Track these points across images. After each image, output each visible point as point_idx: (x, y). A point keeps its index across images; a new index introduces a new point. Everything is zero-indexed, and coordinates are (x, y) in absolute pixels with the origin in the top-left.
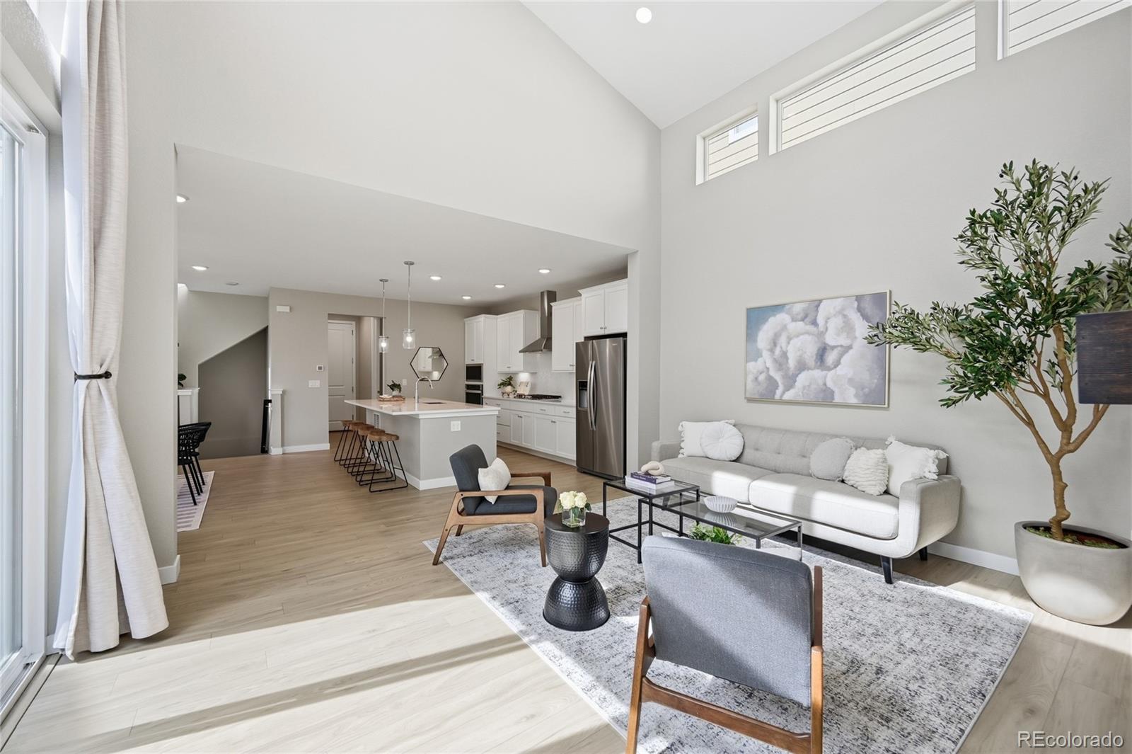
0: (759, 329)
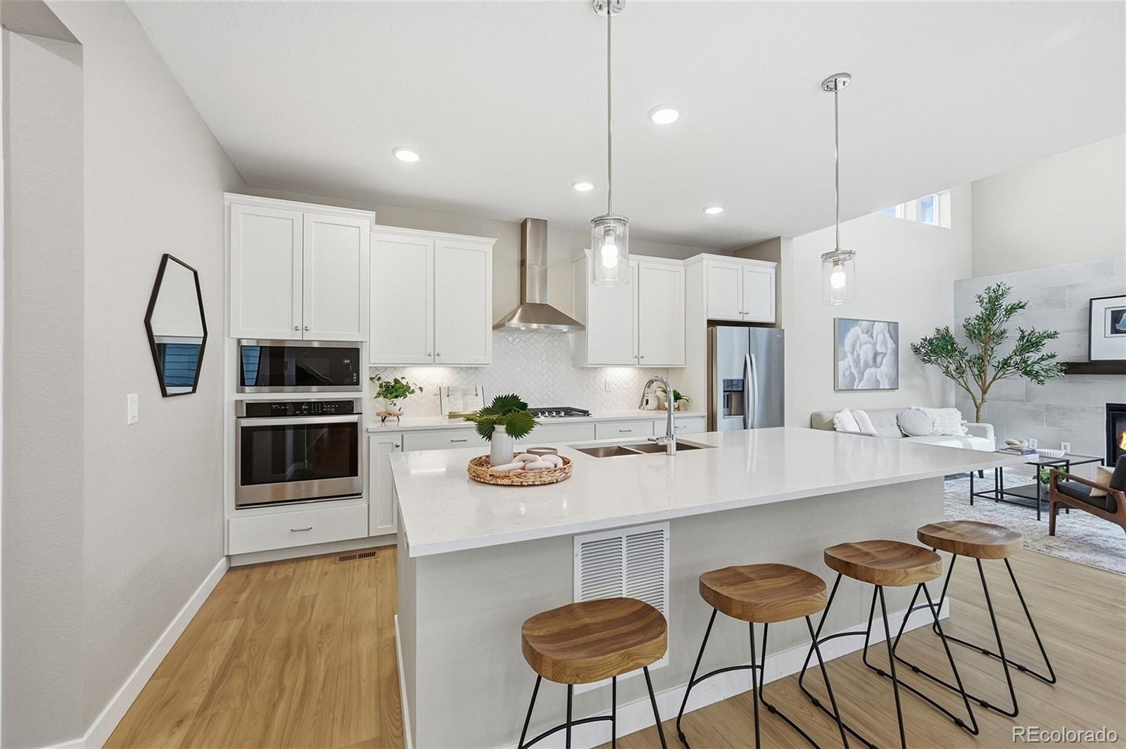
0: (845, 336)
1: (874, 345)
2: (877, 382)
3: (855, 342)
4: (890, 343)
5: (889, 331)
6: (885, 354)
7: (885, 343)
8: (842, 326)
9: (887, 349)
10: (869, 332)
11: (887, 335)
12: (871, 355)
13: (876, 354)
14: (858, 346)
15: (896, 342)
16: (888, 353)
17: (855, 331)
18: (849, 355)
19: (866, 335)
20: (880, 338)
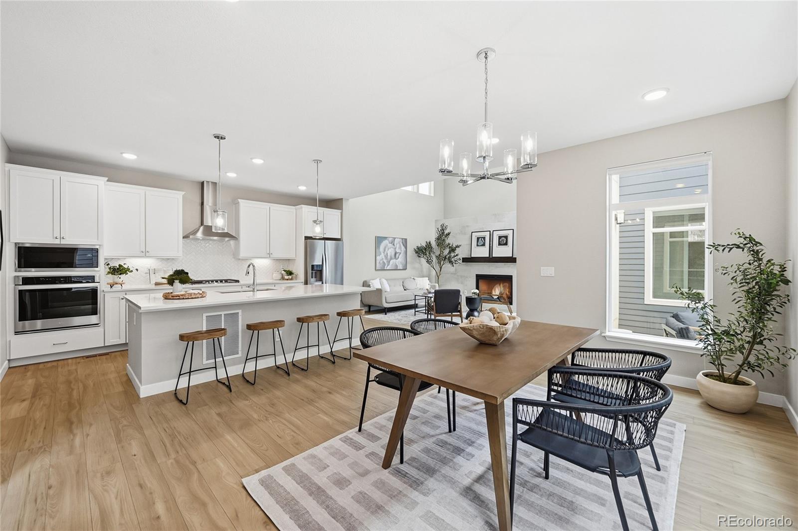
0: (380, 245)
1: (395, 249)
2: (397, 266)
3: (385, 248)
4: (403, 248)
5: (402, 243)
6: (400, 253)
7: (400, 248)
8: (379, 240)
9: (401, 251)
10: (393, 243)
11: (402, 244)
12: (393, 254)
13: (396, 253)
14: (387, 249)
15: (406, 248)
16: (402, 253)
17: (385, 242)
18: (382, 253)
19: (391, 245)
20: (398, 246)
